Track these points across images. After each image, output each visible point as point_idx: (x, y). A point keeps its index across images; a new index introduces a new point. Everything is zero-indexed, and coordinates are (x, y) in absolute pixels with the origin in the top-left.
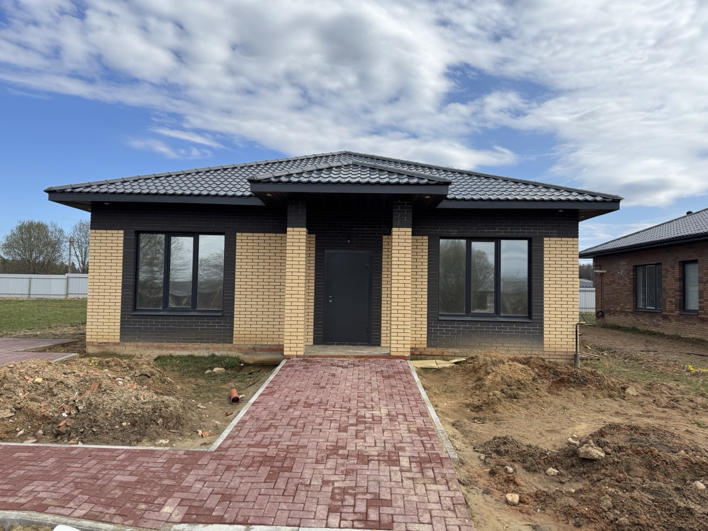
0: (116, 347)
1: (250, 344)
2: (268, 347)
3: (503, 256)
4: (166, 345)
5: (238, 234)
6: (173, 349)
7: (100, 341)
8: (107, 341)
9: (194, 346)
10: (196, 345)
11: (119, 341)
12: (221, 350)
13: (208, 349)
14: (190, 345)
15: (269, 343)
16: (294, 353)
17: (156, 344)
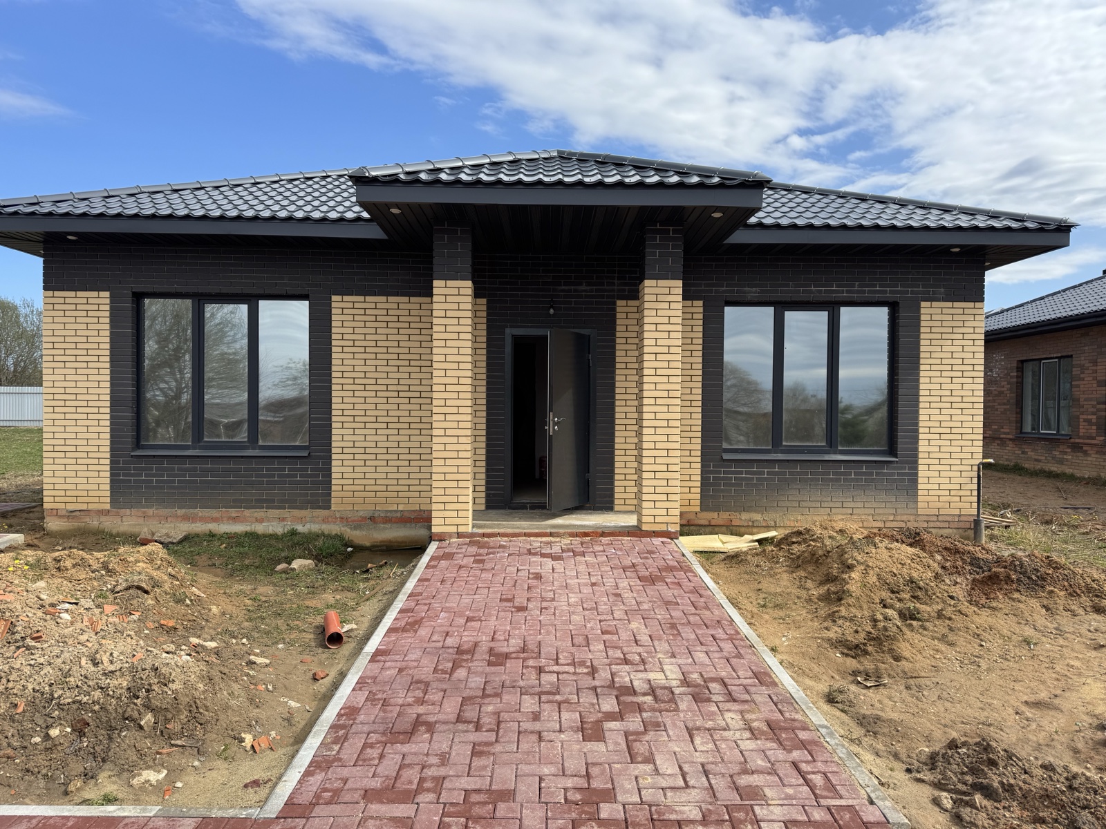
0: (103, 519)
1: (365, 510)
2: (399, 515)
3: (844, 334)
4: (201, 513)
5: (334, 298)
6: (215, 520)
7: (71, 507)
8: (84, 507)
9: (256, 515)
10: (260, 513)
11: (108, 507)
12: (308, 522)
13: (283, 519)
14: (247, 513)
15: (401, 507)
16: (453, 529)
17: (181, 512)
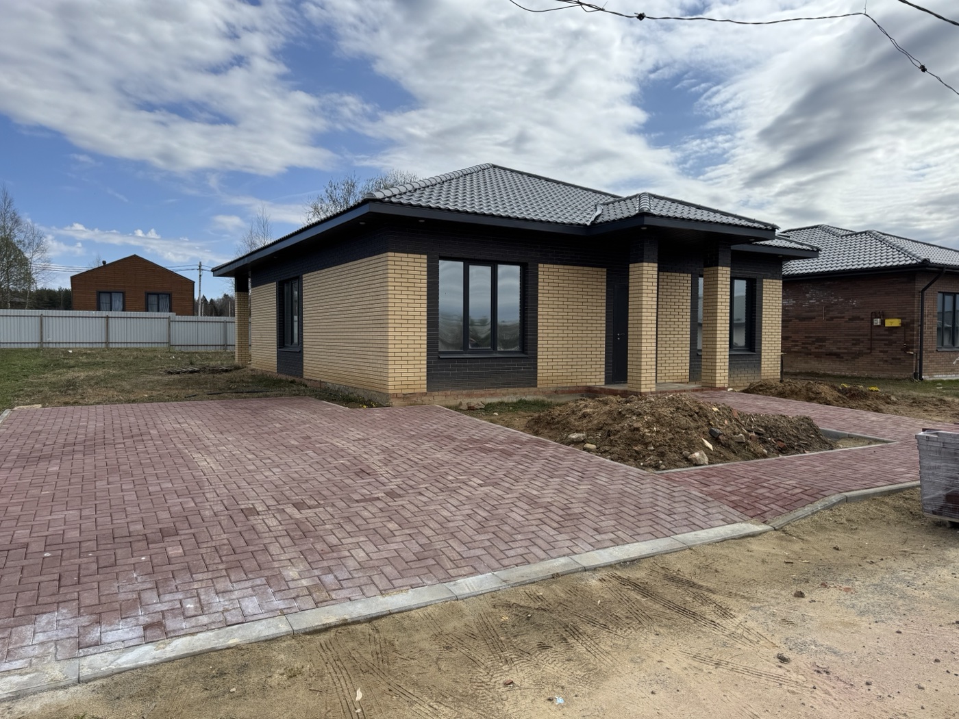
0: (424, 398)
1: (553, 387)
2: (567, 389)
5: (540, 265)
7: (405, 392)
8: (412, 391)
9: (502, 392)
10: (504, 391)
11: (425, 390)
13: (516, 394)
14: (498, 391)
15: (569, 385)
16: (649, 390)
